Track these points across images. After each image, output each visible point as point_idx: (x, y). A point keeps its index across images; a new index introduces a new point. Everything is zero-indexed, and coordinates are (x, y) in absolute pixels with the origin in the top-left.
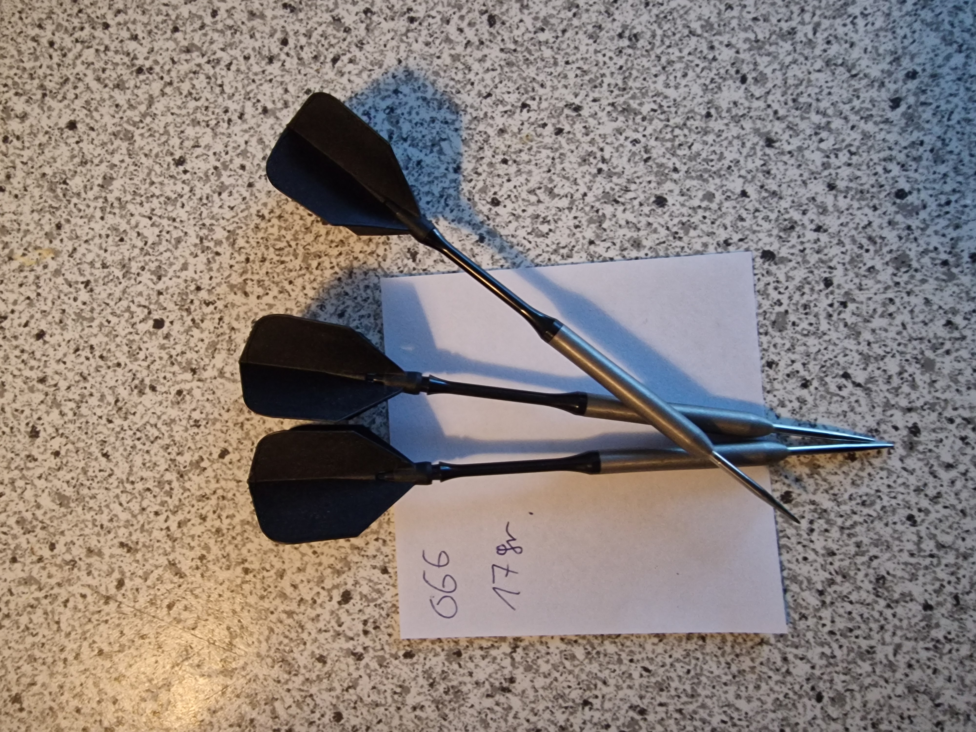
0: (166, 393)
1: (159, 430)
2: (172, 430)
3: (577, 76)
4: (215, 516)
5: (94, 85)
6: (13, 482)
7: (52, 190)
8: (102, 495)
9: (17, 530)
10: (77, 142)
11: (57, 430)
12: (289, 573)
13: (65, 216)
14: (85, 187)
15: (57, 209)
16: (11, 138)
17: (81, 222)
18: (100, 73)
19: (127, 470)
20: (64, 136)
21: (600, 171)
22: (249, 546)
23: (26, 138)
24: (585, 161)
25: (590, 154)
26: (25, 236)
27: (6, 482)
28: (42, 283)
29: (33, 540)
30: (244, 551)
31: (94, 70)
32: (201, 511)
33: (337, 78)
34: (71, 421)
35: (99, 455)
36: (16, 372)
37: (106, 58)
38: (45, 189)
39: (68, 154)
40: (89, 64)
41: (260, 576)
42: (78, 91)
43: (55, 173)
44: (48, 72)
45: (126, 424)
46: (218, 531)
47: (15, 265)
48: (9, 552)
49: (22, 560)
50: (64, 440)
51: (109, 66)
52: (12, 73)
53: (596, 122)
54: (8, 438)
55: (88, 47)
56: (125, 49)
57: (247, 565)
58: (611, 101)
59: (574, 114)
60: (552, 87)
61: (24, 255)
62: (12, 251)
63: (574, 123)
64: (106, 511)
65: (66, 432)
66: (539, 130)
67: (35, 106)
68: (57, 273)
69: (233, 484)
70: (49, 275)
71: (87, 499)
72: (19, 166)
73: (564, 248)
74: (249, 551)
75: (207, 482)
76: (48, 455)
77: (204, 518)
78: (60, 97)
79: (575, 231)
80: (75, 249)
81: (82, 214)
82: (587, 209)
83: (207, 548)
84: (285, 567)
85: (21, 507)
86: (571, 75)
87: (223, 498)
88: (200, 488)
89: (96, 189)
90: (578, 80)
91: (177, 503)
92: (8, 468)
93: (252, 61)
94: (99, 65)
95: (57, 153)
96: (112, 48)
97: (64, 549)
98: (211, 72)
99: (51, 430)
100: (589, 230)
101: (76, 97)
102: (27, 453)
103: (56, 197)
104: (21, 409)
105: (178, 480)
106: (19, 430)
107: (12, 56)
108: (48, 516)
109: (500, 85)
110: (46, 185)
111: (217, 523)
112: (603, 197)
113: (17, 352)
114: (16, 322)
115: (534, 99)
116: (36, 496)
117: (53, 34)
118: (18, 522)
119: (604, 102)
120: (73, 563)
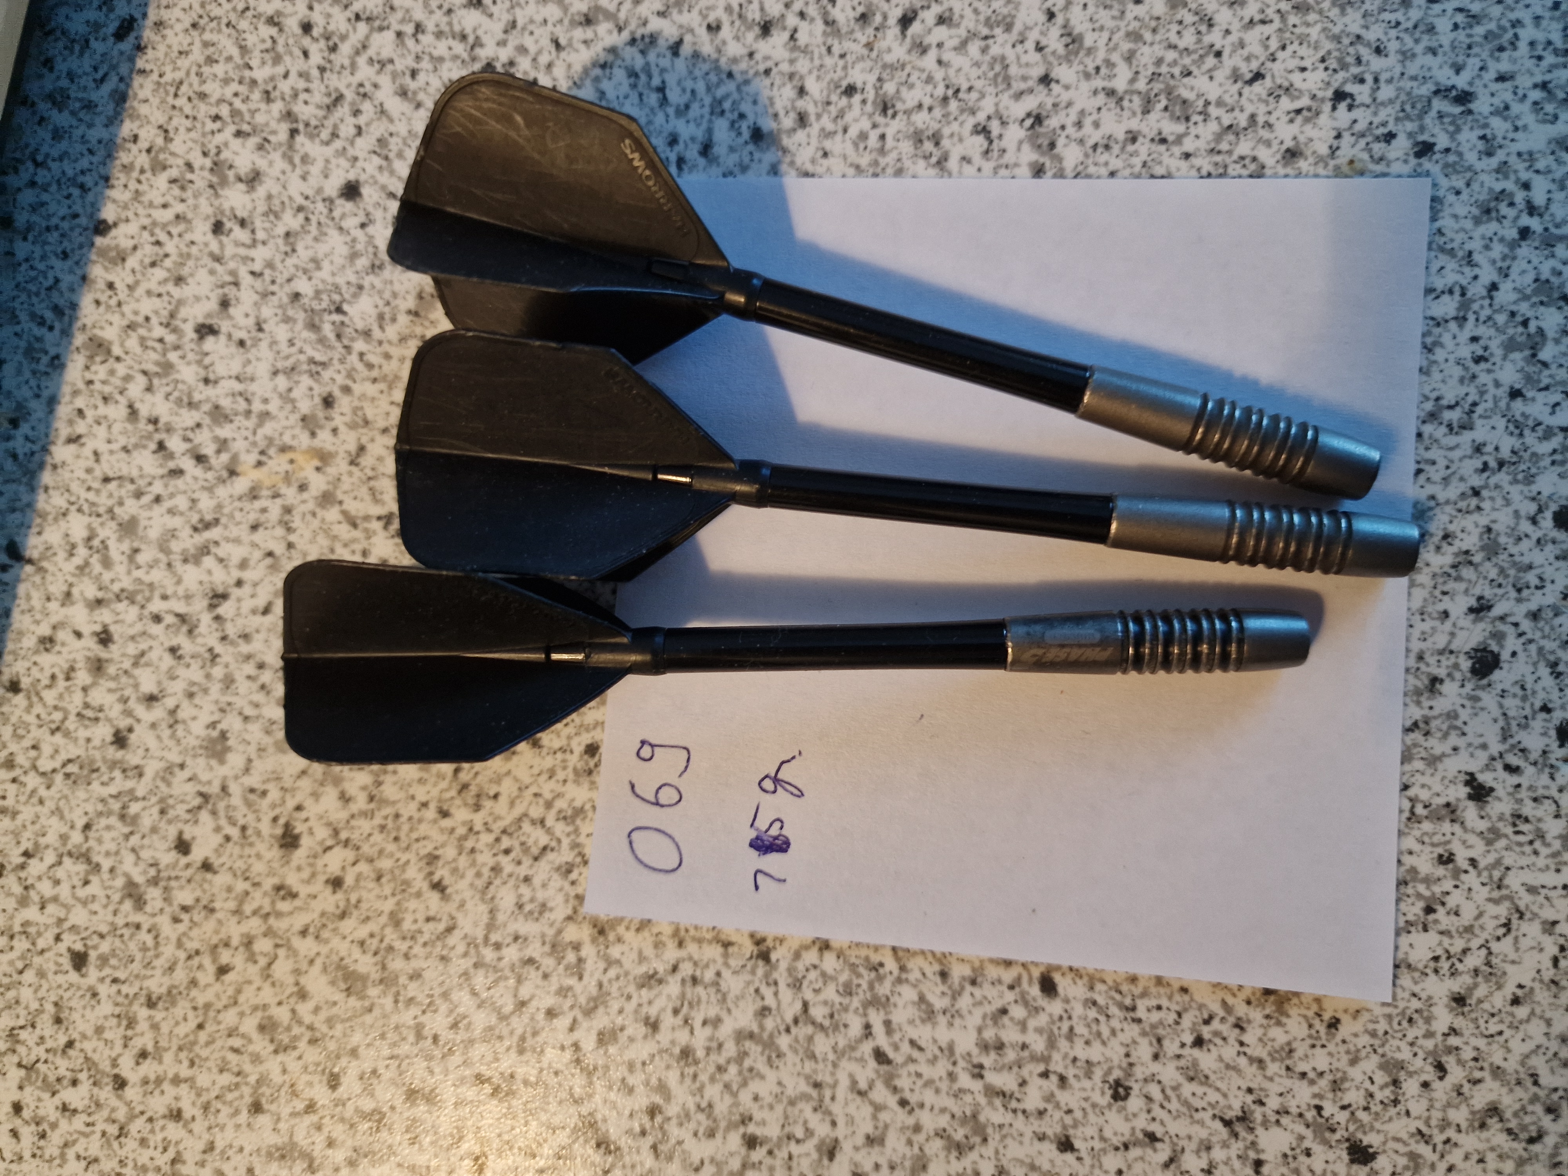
0: (562, 750)
1: (549, 831)
2: (576, 831)
3: (1456, 26)
4: (679, 1020)
5: (395, 105)
6: (248, 942)
7: (313, 326)
8: (433, 972)
9: (261, 1045)
10: (363, 226)
11: (336, 832)
12: (847, 1146)
13: (340, 379)
14: (381, 317)
15: (323, 364)
16: (228, 225)
17: (371, 389)
18: (408, 79)
19: (485, 918)
20: (337, 214)
21: (1525, 233)
22: (755, 1086)
23: (258, 223)
24: (1488, 211)
25: (1501, 195)
26: (260, 424)
27: (235, 942)
28: (297, 522)
29: (294, 1066)
30: (745, 1097)
31: (394, 76)
32: (645, 1009)
33: (914, 56)
34: (364, 814)
35: (425, 886)
36: (249, 711)
37: (419, 48)
38: (300, 325)
39: (344, 250)
40: (382, 64)
41: (782, 1154)
42: (362, 120)
43: (318, 293)
44: (301, 84)
45: (478, 819)
46: (686, 1053)
47: (241, 485)
48: (246, 1091)
49: (273, 1107)
50: (349, 855)
51: (425, 64)
52: (229, 91)
53: (1508, 125)
54: (237, 850)
55: (381, 29)
56: (457, 28)
57: (751, 1129)
58: (1539, 79)
59: (1457, 110)
60: (1404, 53)
61: (260, 464)
62: (235, 458)
63: (1458, 130)
64: (444, 1008)
65: (355, 836)
66: (1378, 148)
67: (276, 156)
68: (327, 499)
69: (714, 952)
70: (311, 505)
71: (403, 980)
72: (246, 280)
73: (1450, 407)
74: (756, 1098)
75: (658, 945)
76: (318, 886)
77: (653, 1026)
78: (325, 135)
79: (1475, 368)
80: (362, 449)
81: (375, 373)
82: (1501, 319)
83: (662, 1088)
84: (841, 1132)
85: (268, 995)
86: (1443, 25)
87: (695, 980)
88: (642, 958)
89: (403, 319)
90: (1461, 35)
91: (594, 991)
92: (237, 912)
93: (726, 32)
94: (403, 63)
95: (322, 249)
96: (430, 26)
97: (357, 1087)
98: (639, 62)
99: (322, 833)
100: (1508, 365)
101: (359, 131)
102: (276, 881)
103: (322, 341)
104: (260, 787)
105: (594, 940)
106: (258, 833)
107: (229, 59)
108: (323, 1015)
109: (1280, 55)
110: (301, 316)
111: (683, 1037)
112: (1536, 292)
113: (249, 669)
114: (247, 605)
115: (1362, 81)
116: (297, 972)
117: (311, 8)
118: (262, 1028)
119: (1524, 82)
120: (377, 1118)
